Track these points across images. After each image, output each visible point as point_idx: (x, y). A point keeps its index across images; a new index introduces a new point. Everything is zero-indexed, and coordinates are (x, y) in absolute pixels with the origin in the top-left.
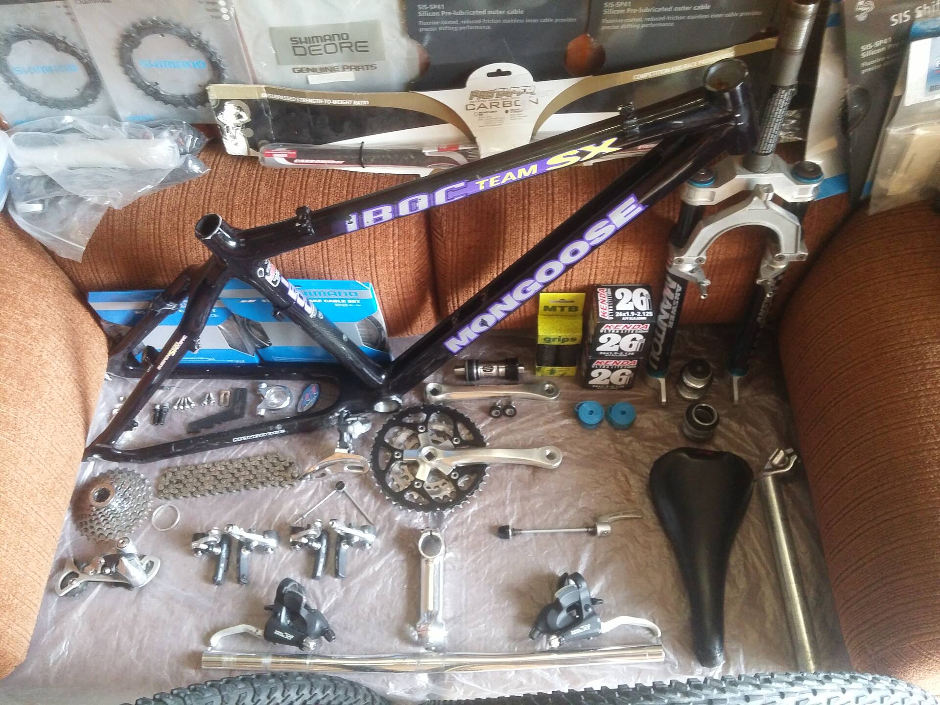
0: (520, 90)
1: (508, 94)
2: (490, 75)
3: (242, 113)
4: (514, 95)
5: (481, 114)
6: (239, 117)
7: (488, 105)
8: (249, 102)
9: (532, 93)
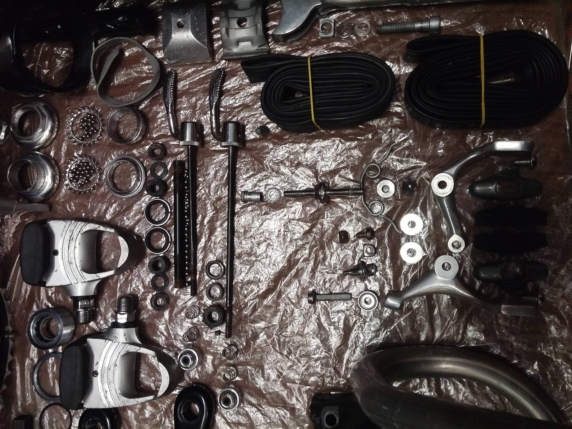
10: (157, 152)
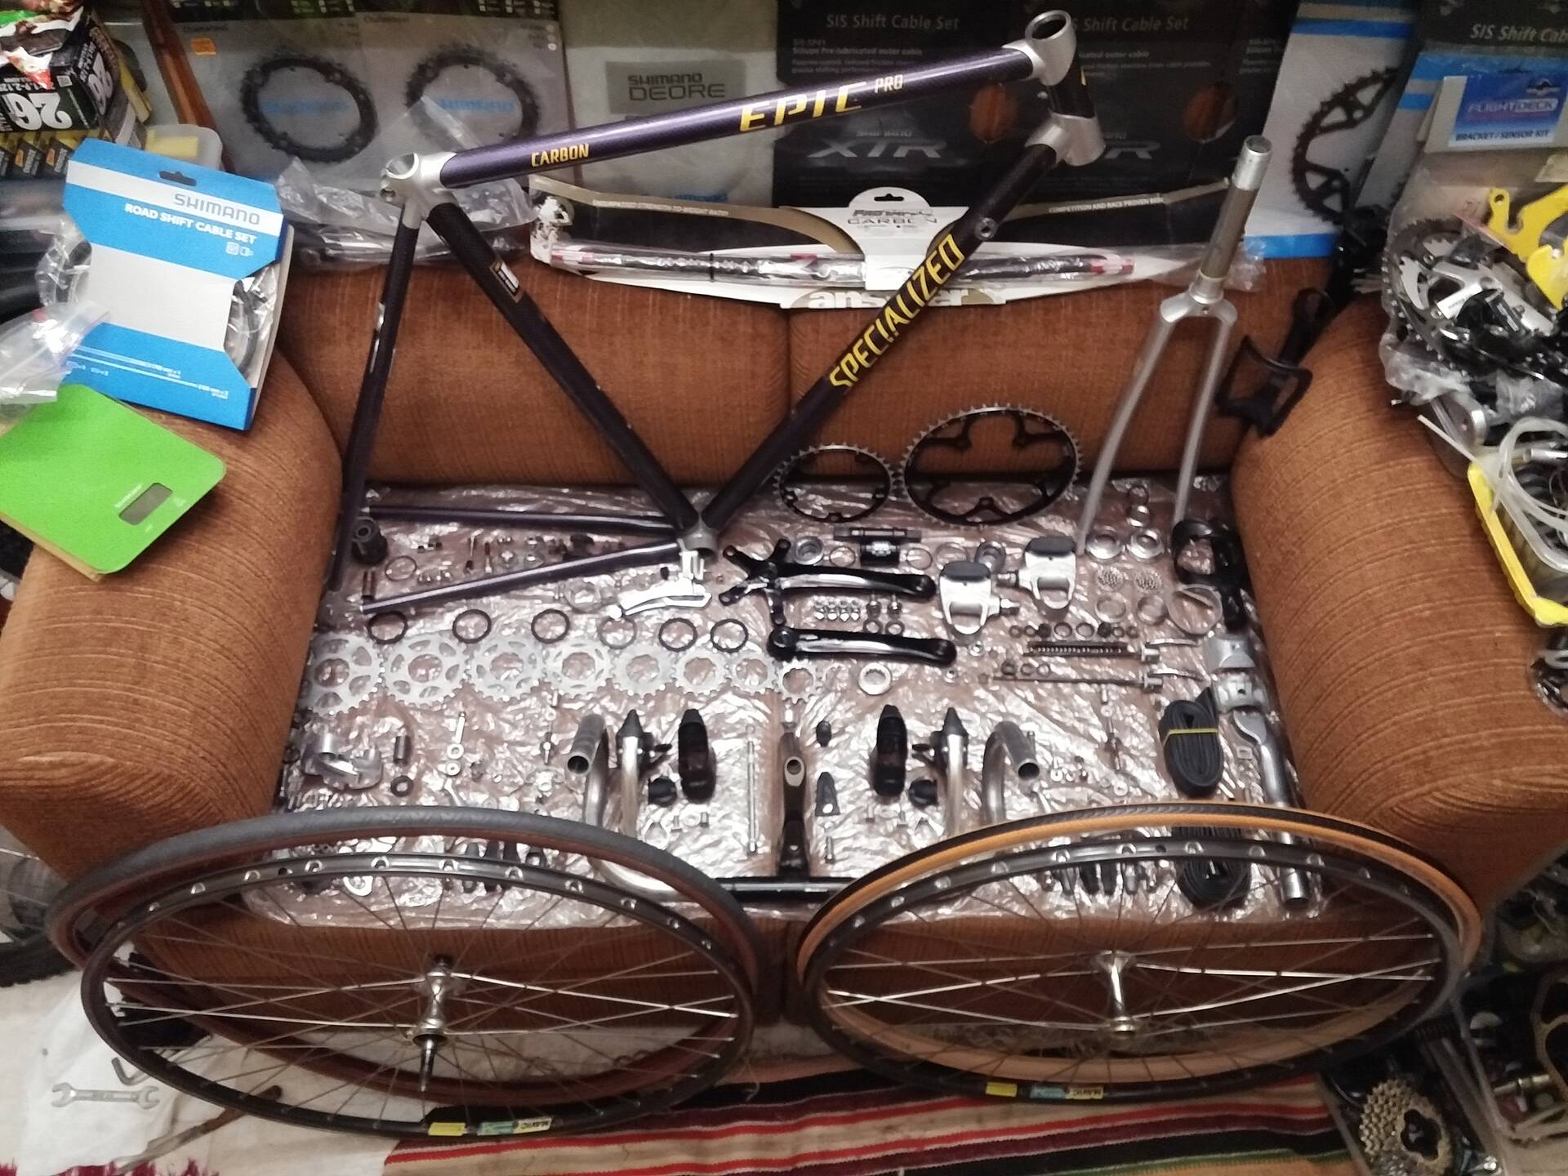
3: (564, 213)
6: (559, 216)
10: (1133, 632)
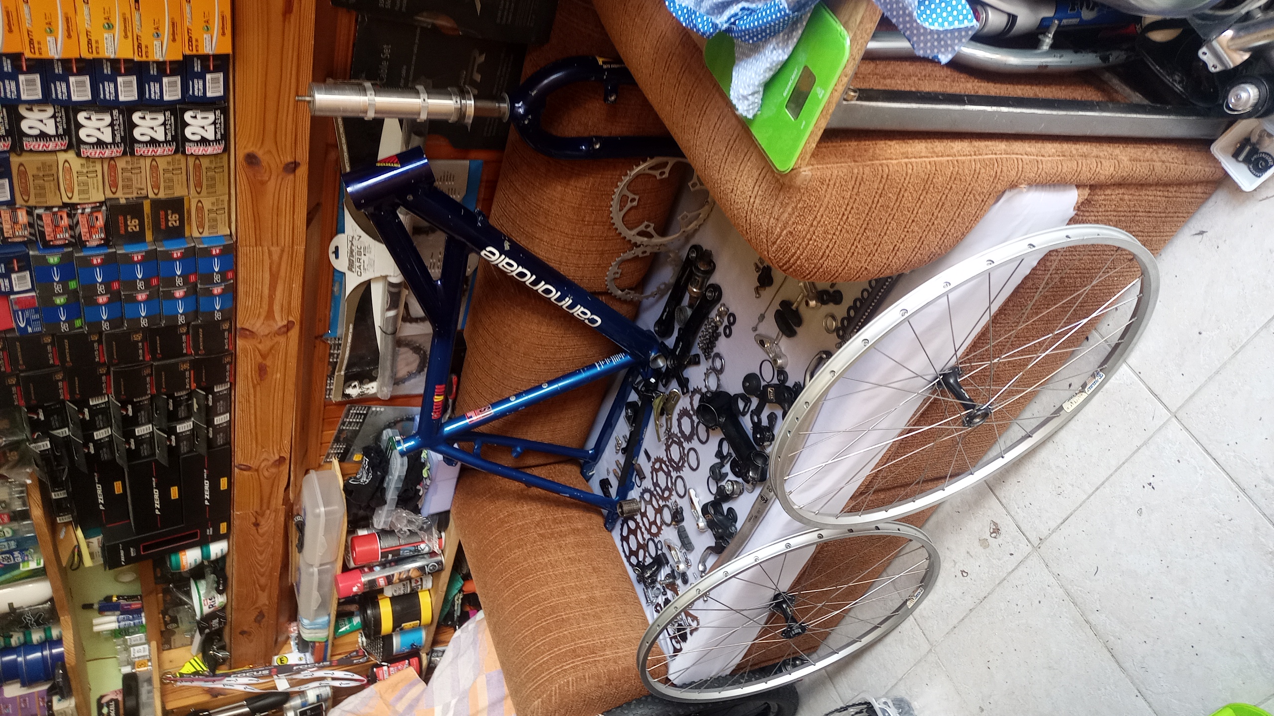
0: (350, 244)
1: (352, 251)
2: (337, 257)
3: (353, 385)
4: (353, 248)
5: (364, 269)
6: (355, 386)
7: (358, 264)
8: (345, 382)
9: (353, 238)
